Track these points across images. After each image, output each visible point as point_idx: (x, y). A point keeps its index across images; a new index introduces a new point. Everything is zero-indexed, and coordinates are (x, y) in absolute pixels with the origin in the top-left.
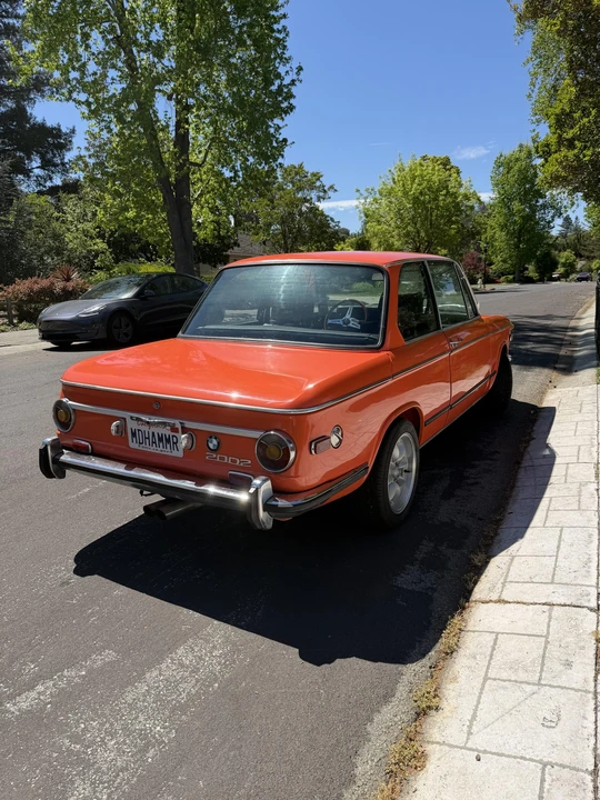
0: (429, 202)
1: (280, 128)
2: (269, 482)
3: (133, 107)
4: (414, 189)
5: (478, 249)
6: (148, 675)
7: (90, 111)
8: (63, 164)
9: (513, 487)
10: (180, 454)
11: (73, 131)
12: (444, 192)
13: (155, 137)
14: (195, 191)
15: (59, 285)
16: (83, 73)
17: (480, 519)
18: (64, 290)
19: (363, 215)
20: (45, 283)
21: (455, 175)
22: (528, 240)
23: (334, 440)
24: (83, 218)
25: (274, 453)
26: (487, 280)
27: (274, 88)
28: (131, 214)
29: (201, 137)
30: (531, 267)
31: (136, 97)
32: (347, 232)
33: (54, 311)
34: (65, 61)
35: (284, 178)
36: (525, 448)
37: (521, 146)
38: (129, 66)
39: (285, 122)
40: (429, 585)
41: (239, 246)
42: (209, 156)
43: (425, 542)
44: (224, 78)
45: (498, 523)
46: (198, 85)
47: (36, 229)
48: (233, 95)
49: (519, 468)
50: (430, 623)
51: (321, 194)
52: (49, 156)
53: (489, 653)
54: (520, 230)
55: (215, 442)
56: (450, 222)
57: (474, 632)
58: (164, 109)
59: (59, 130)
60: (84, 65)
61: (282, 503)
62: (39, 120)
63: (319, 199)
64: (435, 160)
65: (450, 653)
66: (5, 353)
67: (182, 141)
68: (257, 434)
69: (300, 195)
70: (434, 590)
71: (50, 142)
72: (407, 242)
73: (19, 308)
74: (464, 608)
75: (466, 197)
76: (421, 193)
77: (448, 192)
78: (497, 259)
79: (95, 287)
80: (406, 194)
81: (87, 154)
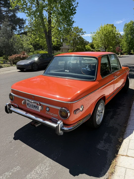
0: (108, 35)
1: (72, 18)
2: (62, 122)
3: (38, 13)
4: (105, 32)
5: (120, 47)
6: (27, 176)
7: (28, 15)
8: (24, 27)
9: (129, 115)
10: (39, 111)
11: (26, 20)
12: (112, 33)
13: (43, 21)
14: (53, 33)
15: (22, 56)
16: (27, 6)
17: (121, 126)
18: (23, 57)
19: (92, 39)
20: (18, 55)
21: (115, 29)
22: (132, 44)
23: (81, 109)
24: (27, 40)
25: (64, 114)
26: (122, 54)
27: (71, 8)
28: (38, 39)
29: (54, 20)
30: (132, 51)
31: (39, 11)
32: (88, 42)
33: (20, 63)
34: (23, 3)
35: (74, 30)
36: (132, 103)
37: (131, 21)
38: (37, 4)
39: (74, 17)
40: (106, 148)
41: (63, 46)
42: (56, 25)
43: (106, 133)
44: (60, 6)
45: (126, 127)
46: (53, 8)
47: (17, 43)
48: (62, 10)
49: (131, 109)
50: (107, 162)
51: (82, 34)
52: (21, 25)
53: (124, 176)
54: (130, 42)
55: (48, 109)
56: (113, 40)
57: (119, 166)
58: (45, 14)
59: (23, 19)
60: (27, 4)
61: (65, 128)
62: (18, 17)
63: (82, 35)
64: (110, 25)
65: (112, 173)
66: (9, 72)
67: (50, 22)
68: (59, 108)
69: (77, 34)
70: (108, 150)
71: (21, 22)
72: (102, 45)
73: (13, 61)
74: (116, 157)
75: (117, 34)
76: (106, 33)
77: (113, 33)
78: (124, 49)
79: (30, 56)
80: (103, 33)
81: (28, 25)
